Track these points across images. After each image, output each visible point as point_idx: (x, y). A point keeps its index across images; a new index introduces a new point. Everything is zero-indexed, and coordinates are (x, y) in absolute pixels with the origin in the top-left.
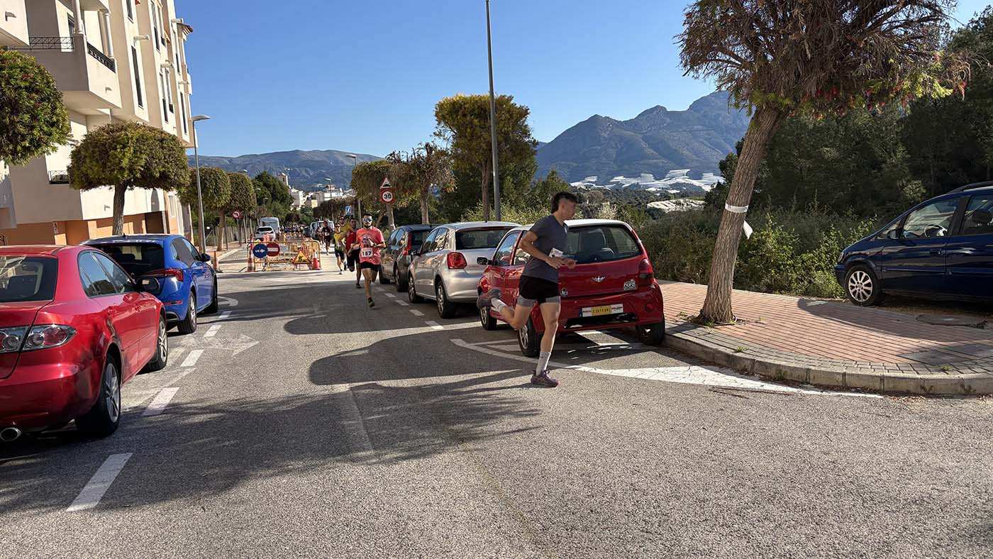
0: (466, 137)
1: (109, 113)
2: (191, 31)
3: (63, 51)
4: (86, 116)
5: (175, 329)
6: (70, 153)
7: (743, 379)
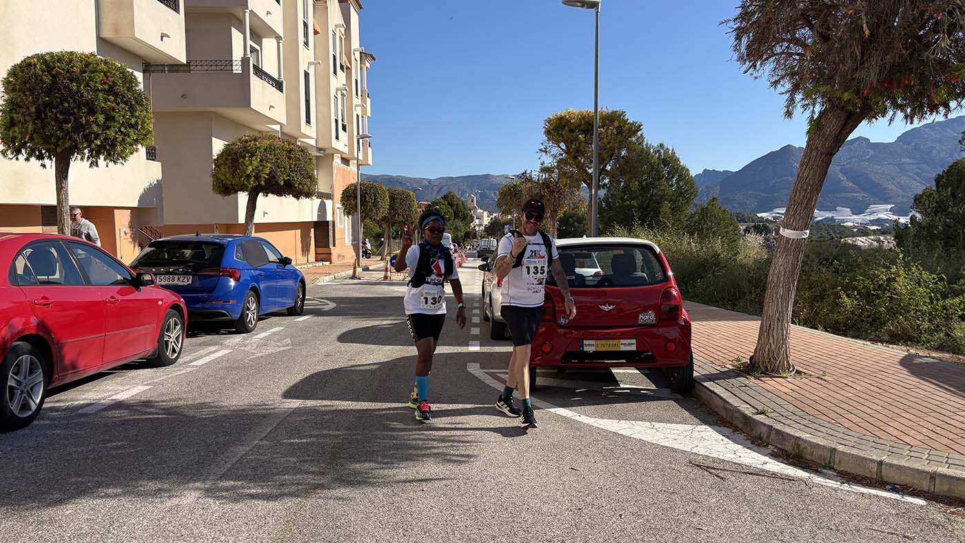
1: (279, 130)
2: (374, 60)
3: (234, 72)
7: (748, 451)
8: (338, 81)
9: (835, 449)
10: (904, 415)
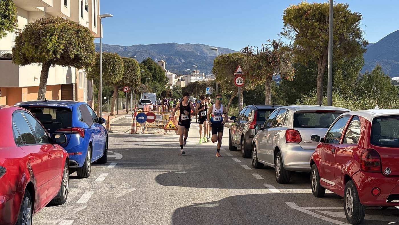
0: (307, 36)
1: (44, 10)
4: (28, 12)
5: (75, 174)
6: (14, 38)
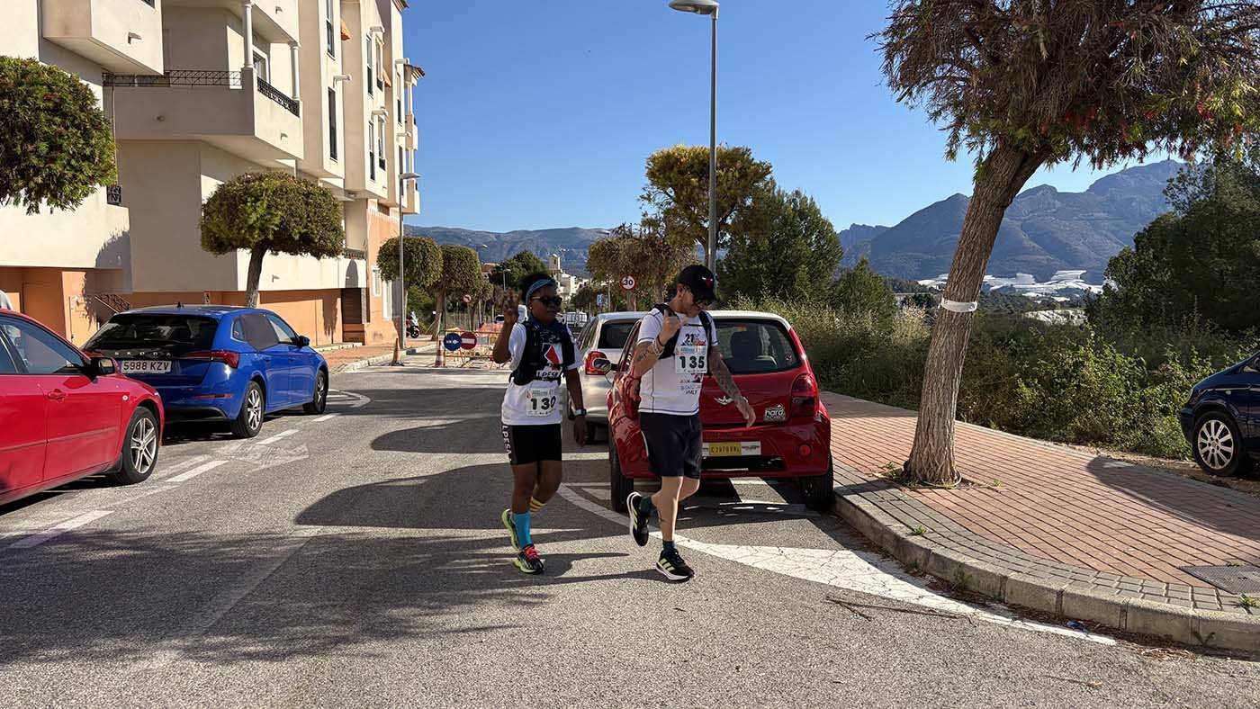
1: (294, 166)
2: (423, 75)
3: (231, 87)
7: (903, 582)
8: (375, 102)
9: (1006, 578)
10: (1090, 533)
